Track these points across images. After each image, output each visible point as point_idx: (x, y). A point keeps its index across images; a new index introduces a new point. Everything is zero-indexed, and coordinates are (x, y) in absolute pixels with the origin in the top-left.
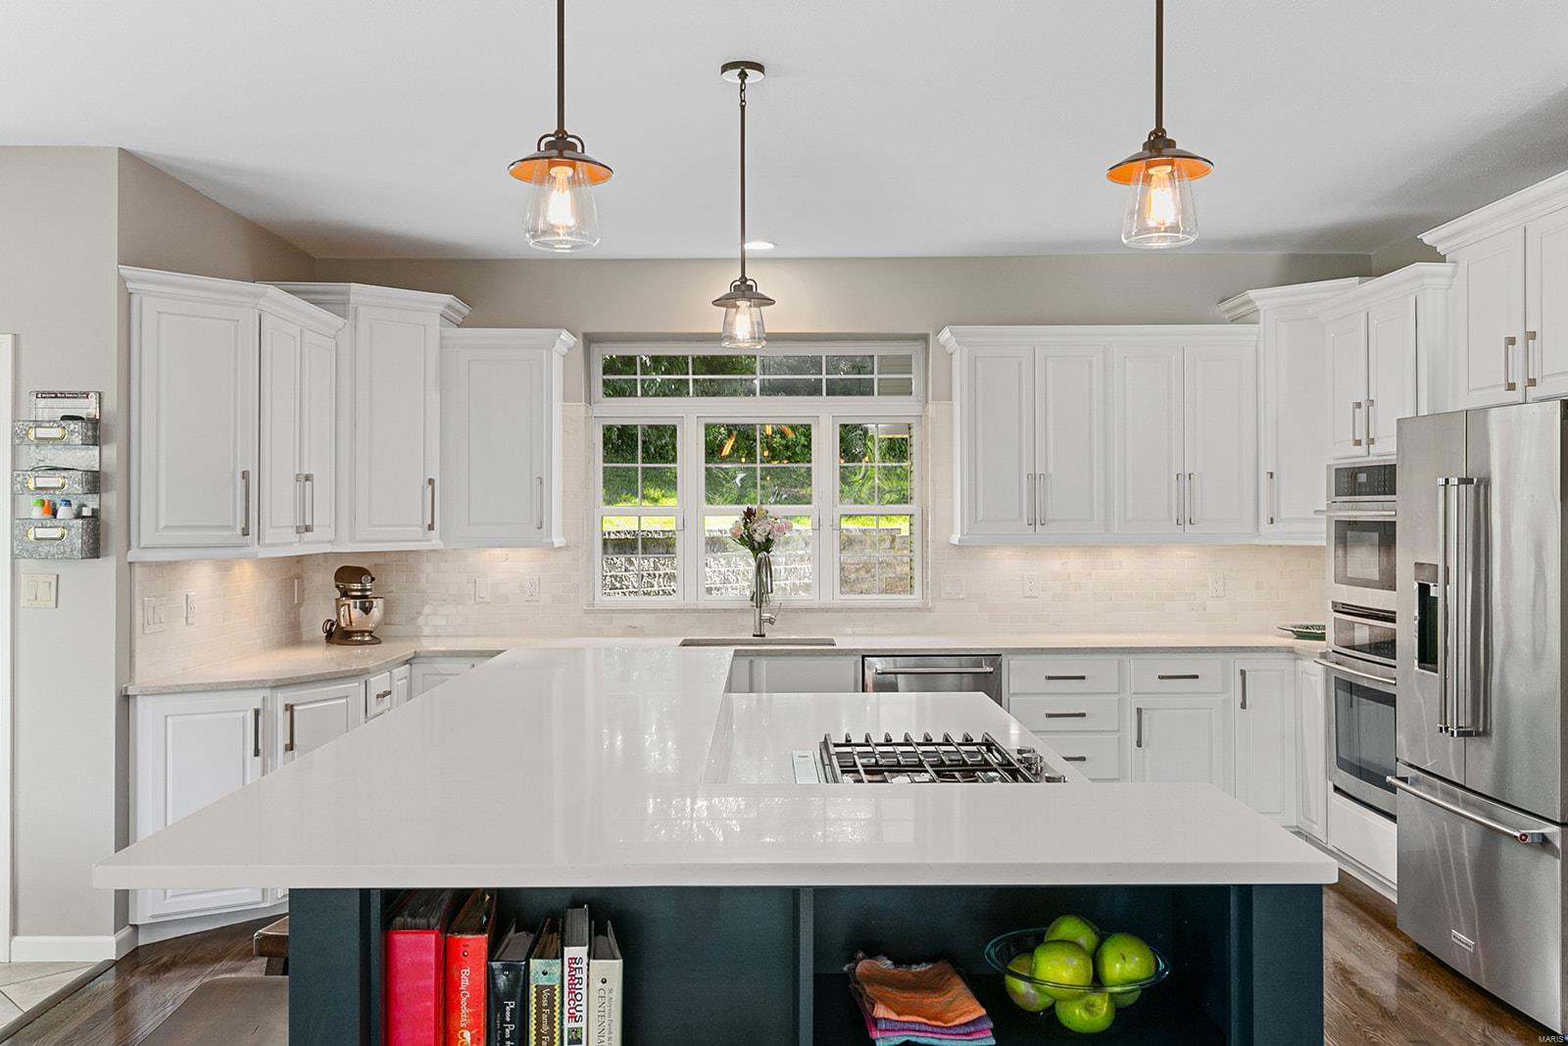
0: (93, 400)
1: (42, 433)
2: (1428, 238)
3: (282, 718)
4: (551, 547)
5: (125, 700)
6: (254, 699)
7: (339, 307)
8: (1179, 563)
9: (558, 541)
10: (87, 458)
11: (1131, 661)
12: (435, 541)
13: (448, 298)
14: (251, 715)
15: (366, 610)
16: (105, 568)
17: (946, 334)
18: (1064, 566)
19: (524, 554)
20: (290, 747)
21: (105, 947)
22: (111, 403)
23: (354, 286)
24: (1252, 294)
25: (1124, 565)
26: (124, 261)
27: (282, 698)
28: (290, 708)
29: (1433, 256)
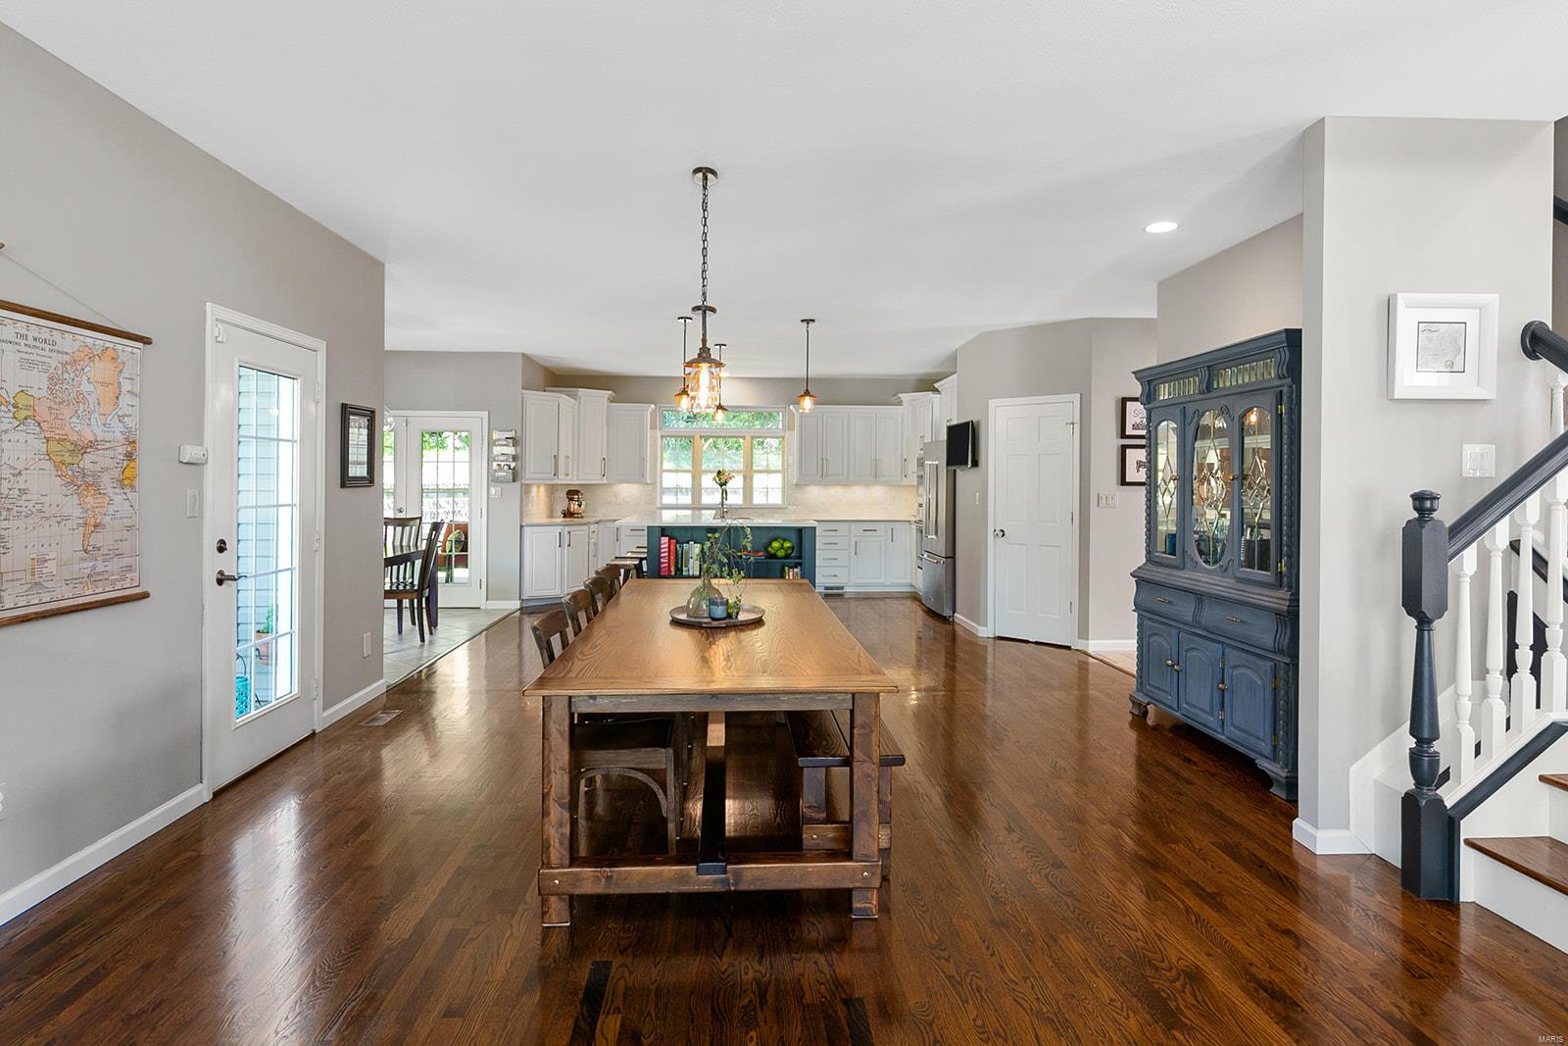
0: (513, 432)
1: (500, 443)
2: (936, 385)
3: (567, 536)
4: (647, 484)
5: (521, 526)
6: (559, 529)
7: (574, 397)
8: (878, 492)
9: (649, 482)
10: (511, 450)
11: (853, 525)
12: (605, 481)
13: (610, 392)
14: (558, 534)
15: (580, 506)
16: (517, 485)
17: (791, 407)
18: (836, 492)
19: (635, 486)
20: (569, 545)
21: (517, 604)
22: (519, 434)
23: (580, 389)
24: (900, 395)
25: (858, 492)
26: (524, 388)
27: (567, 529)
28: (569, 532)
29: (936, 390)
